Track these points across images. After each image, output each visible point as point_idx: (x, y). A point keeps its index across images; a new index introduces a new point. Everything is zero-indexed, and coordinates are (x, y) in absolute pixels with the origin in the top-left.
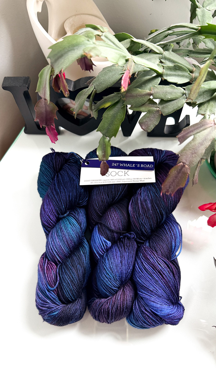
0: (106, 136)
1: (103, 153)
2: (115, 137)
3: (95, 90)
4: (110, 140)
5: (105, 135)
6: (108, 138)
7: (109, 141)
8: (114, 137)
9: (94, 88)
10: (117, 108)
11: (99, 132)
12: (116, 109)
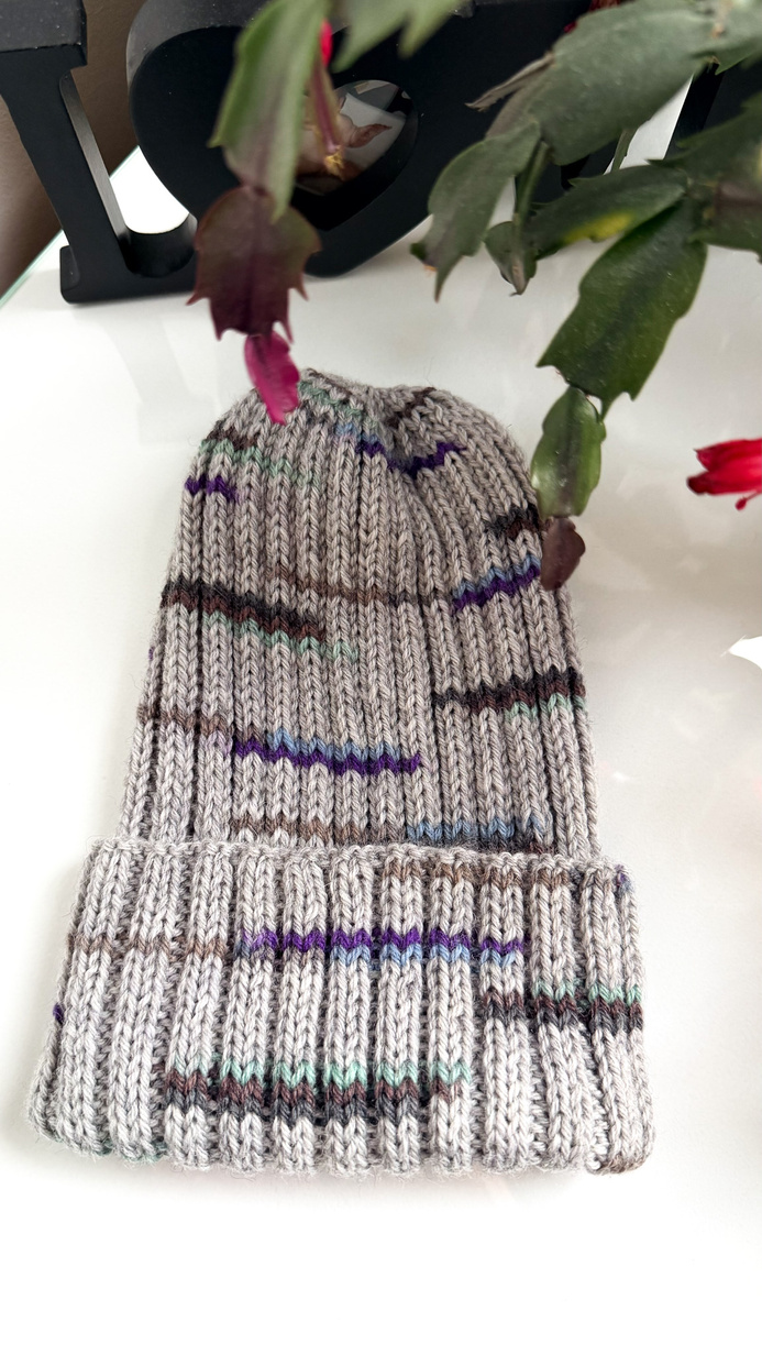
0: (588, 392)
1: (561, 476)
2: (634, 395)
3: (545, 146)
4: (605, 409)
5: (577, 386)
6: (596, 402)
7: (600, 417)
8: (625, 397)
9: (538, 134)
10: (664, 243)
11: (551, 370)
12: (652, 249)
